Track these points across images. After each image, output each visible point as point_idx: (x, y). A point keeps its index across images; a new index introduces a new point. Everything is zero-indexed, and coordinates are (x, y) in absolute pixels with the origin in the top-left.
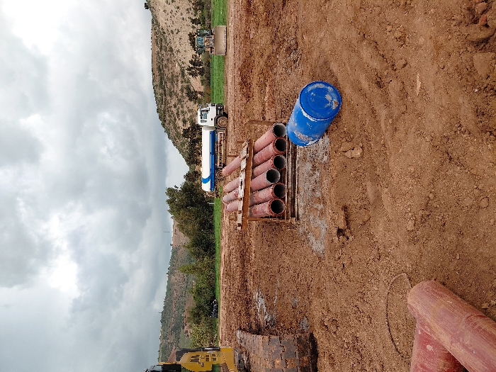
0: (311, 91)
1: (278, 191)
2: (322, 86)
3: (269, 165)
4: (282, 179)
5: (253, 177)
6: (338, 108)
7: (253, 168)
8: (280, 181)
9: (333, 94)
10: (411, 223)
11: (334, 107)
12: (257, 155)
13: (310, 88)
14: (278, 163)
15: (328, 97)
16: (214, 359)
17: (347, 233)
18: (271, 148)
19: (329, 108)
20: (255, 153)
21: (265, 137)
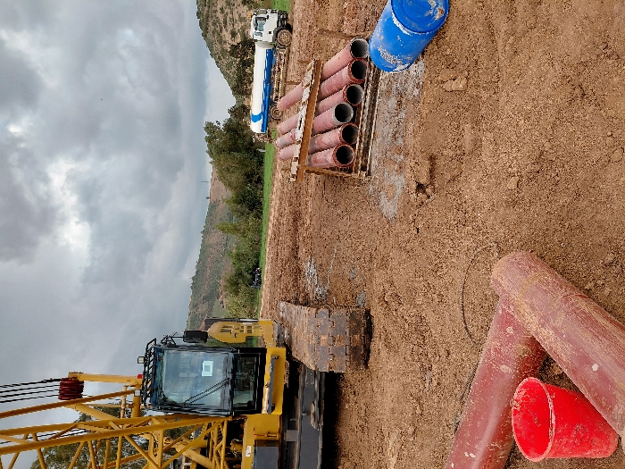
1: (348, 135)
3: (339, 98)
4: (356, 120)
5: (318, 113)
6: (442, 19)
7: (321, 99)
8: (353, 120)
10: (514, 180)
11: (437, 17)
12: (325, 83)
14: (352, 95)
16: (250, 331)
17: (429, 190)
18: (345, 74)
19: (431, 17)
20: (323, 80)
21: (339, 59)
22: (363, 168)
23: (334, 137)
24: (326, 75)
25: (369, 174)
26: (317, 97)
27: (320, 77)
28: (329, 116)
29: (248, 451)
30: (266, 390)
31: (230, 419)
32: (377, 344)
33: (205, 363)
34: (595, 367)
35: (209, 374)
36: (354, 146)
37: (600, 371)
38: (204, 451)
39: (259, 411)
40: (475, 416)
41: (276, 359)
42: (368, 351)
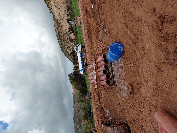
0: (113, 46)
1: (108, 77)
2: (117, 44)
3: (103, 68)
4: (109, 72)
5: (98, 72)
9: (121, 46)
10: (152, 90)
11: (122, 50)
14: (106, 67)
17: (133, 93)
18: (103, 62)
20: (98, 63)
21: (100, 59)
22: (114, 84)
23: (104, 77)
24: (98, 62)
25: (116, 85)
26: (97, 68)
27: (97, 63)
28: (102, 73)
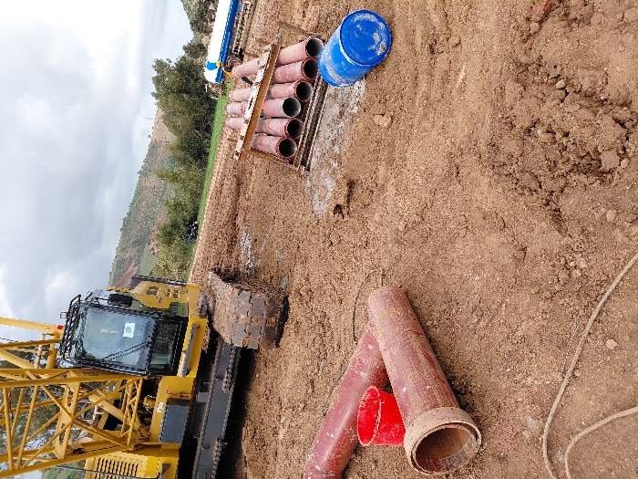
0: (358, 22)
1: (293, 129)
2: (373, 19)
3: (290, 90)
4: (302, 115)
6: (383, 55)
7: (274, 82)
8: (299, 116)
9: (383, 35)
11: (379, 53)
12: (279, 70)
13: (357, 18)
14: (302, 91)
15: (376, 37)
16: (175, 296)
17: (345, 211)
18: (298, 68)
19: (373, 52)
23: (279, 126)
25: (308, 169)
28: (276, 106)
29: (160, 408)
30: (183, 355)
31: (145, 378)
32: (289, 327)
33: (127, 325)
34: (404, 390)
35: (131, 335)
36: (297, 141)
37: (406, 394)
38: (117, 404)
39: (174, 373)
40: (339, 407)
41: (197, 328)
42: (281, 332)
